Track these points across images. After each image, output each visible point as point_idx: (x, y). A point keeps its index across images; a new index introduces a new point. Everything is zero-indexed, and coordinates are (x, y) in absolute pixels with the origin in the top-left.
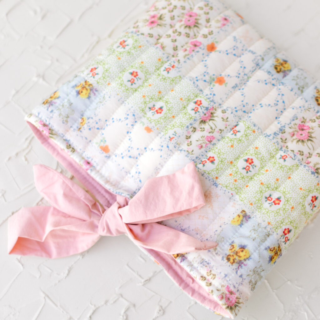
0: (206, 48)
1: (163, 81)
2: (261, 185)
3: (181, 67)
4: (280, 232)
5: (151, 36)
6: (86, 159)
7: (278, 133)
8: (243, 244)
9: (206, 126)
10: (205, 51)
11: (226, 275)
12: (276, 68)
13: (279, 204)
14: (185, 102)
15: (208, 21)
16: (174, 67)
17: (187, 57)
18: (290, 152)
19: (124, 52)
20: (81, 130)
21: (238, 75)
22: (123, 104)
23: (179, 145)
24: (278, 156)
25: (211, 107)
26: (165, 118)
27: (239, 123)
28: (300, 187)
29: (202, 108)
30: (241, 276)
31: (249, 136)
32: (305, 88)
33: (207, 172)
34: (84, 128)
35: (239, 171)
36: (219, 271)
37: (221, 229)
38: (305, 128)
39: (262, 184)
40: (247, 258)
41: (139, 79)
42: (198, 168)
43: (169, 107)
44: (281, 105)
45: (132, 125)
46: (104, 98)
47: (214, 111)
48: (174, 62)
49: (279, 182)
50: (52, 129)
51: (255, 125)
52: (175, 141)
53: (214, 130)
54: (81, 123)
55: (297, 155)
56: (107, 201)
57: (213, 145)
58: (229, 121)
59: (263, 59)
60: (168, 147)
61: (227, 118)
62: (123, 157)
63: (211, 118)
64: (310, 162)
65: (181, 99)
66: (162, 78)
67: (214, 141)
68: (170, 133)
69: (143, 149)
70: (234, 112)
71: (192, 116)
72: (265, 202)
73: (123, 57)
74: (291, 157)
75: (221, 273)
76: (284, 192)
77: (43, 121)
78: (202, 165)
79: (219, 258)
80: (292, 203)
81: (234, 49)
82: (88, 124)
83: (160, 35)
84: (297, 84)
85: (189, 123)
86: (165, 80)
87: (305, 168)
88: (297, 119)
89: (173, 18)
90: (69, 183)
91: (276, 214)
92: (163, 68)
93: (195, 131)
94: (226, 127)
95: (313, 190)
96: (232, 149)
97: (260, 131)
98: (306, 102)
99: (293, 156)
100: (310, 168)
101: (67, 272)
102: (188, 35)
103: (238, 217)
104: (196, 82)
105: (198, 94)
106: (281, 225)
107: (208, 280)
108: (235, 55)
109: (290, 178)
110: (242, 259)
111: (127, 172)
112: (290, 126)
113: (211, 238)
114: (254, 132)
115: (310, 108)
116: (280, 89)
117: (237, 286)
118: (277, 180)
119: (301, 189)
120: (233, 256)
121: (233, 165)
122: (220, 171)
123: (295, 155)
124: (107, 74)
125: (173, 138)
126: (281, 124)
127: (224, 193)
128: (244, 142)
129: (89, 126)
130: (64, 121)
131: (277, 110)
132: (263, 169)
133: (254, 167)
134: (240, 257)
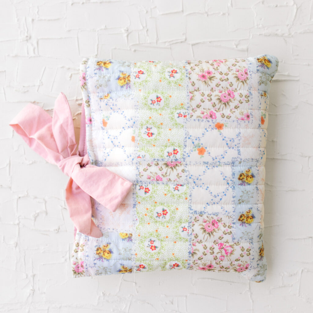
0: (216, 123)
1: (170, 120)
2: (155, 231)
3: (189, 121)
4: (138, 264)
5: (193, 84)
6: (92, 117)
7: (198, 213)
8: (112, 250)
9: (165, 169)
10: (213, 125)
11: (88, 256)
12: (241, 176)
13: (153, 250)
14: (169, 143)
15: (236, 107)
16: (185, 117)
17: (199, 118)
18: (191, 229)
19: (168, 79)
20: (101, 100)
21: (214, 158)
22: (136, 110)
23: (140, 165)
24: (183, 225)
25: (180, 161)
26: (149, 142)
27: (185, 185)
28: (174, 253)
29: (174, 157)
30: (95, 264)
31: (181, 198)
32: (244, 203)
33: (137, 195)
34: (104, 100)
35: (154, 212)
36: (87, 250)
37: (112, 230)
38: (216, 225)
39: (157, 231)
40: (107, 259)
41: (158, 105)
42: (135, 188)
43: (158, 138)
44: (217, 199)
45: (129, 127)
46: (129, 95)
47: (180, 165)
48: (188, 115)
49: (167, 239)
50: (86, 84)
51: (190, 196)
52: (140, 161)
53: (167, 176)
54: (105, 96)
55: (193, 235)
56: (83, 149)
57: (157, 183)
58: (180, 179)
59: (240, 163)
60: (133, 159)
61: (181, 177)
62: (109, 138)
63: (173, 167)
64: (196, 246)
65: (169, 140)
66: (172, 117)
67: (160, 182)
68: (142, 153)
69: (122, 145)
70: (188, 177)
71: (164, 156)
72: (148, 242)
73: (164, 82)
74: (188, 233)
75: (87, 252)
76: (163, 247)
77: (85, 75)
78: (139, 188)
79: (95, 244)
80: (160, 256)
81: (230, 141)
82: (108, 101)
83: (199, 89)
84: (241, 196)
85: (158, 158)
86: (172, 120)
87: (189, 246)
88: (217, 216)
89: (218, 85)
90: (70, 121)
91: (145, 254)
92: (178, 111)
93: (157, 165)
94: (174, 181)
95: (180, 261)
96: (164, 196)
97: (190, 201)
98: (234, 212)
99: (190, 234)
100: (191, 249)
101: (31, 162)
102: (214, 105)
103: (126, 234)
104: (188, 138)
105: (182, 146)
106: (142, 261)
107: (78, 249)
108: (227, 144)
109: (175, 242)
110: (104, 257)
111: (104, 147)
112: (208, 216)
113: (104, 229)
114: (186, 199)
115: (231, 217)
116: (228, 190)
117: (88, 266)
118: (167, 237)
119: (173, 254)
120: (101, 250)
121: (155, 205)
122: (144, 201)
123: (191, 234)
124: (144, 83)
125: (141, 158)
126: (204, 210)
127: (133, 215)
128: (175, 199)
129: (108, 103)
130: (97, 86)
131: (212, 200)
132: (167, 223)
133: (164, 218)
134: (104, 255)
